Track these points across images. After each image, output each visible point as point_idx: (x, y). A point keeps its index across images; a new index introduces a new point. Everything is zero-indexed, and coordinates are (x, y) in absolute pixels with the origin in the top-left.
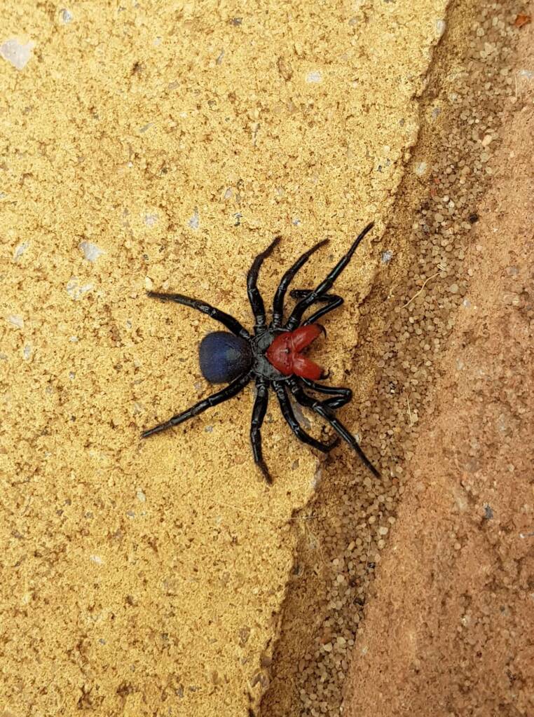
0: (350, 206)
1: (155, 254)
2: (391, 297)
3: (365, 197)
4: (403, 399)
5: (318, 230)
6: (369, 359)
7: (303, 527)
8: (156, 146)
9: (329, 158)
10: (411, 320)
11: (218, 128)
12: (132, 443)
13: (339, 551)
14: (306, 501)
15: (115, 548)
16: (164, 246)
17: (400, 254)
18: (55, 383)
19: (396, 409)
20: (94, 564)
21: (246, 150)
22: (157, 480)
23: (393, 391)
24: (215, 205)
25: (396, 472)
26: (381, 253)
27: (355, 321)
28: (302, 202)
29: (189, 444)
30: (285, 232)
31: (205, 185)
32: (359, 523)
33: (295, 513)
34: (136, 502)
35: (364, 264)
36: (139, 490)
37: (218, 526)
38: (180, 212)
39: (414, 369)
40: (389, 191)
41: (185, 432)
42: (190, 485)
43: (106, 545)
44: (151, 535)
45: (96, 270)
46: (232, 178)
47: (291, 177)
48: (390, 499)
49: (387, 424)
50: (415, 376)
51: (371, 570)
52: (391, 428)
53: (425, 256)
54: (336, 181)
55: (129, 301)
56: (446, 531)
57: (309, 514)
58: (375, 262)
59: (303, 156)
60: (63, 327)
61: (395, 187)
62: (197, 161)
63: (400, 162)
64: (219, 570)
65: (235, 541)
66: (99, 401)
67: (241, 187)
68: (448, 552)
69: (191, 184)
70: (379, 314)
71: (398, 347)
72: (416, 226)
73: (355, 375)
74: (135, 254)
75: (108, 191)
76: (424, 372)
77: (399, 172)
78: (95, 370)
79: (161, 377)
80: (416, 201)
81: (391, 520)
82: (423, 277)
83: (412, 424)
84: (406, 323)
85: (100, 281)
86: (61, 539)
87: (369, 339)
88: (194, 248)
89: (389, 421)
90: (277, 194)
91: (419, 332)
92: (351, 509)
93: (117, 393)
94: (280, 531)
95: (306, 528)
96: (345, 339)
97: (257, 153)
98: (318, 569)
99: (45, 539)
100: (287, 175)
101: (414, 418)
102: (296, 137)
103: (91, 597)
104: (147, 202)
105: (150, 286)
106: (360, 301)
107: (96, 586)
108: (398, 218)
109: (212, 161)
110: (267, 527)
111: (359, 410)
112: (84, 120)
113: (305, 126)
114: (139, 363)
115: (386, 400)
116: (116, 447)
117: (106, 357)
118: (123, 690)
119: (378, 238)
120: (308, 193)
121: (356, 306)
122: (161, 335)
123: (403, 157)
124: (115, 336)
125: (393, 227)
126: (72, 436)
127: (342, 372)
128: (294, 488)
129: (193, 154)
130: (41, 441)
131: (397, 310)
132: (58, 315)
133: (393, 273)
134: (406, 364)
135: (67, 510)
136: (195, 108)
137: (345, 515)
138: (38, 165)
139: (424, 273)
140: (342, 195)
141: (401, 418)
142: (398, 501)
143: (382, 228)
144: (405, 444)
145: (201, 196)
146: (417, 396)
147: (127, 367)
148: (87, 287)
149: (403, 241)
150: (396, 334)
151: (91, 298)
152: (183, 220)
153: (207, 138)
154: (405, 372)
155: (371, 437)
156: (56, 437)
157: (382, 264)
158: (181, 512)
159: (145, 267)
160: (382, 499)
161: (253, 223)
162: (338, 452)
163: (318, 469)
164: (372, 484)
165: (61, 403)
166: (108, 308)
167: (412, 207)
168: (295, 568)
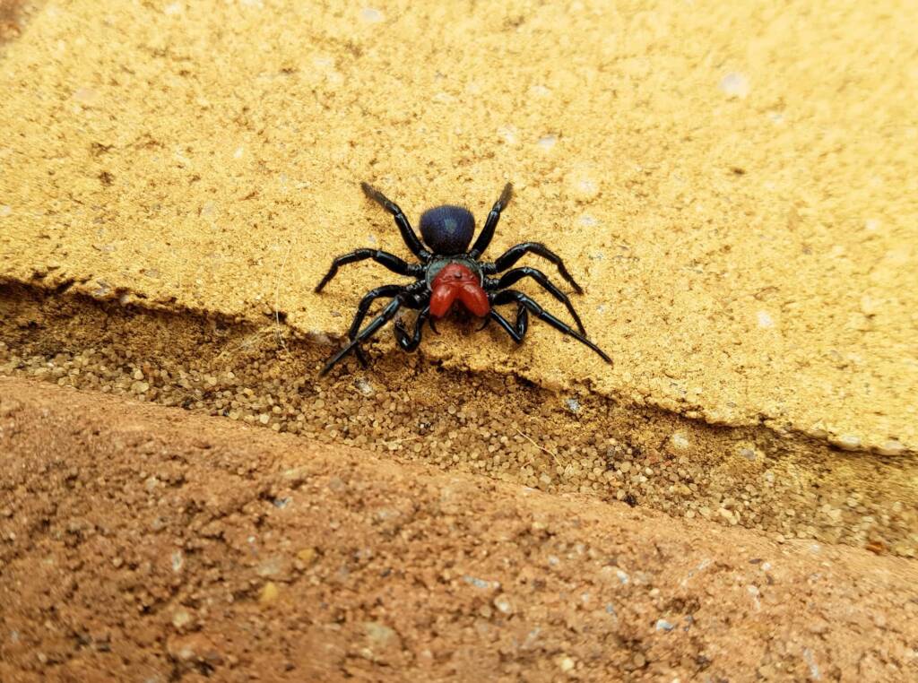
0: (627, 357)
1: (550, 191)
2: (529, 419)
3: (638, 370)
4: (414, 436)
5: (596, 328)
6: (457, 394)
7: (268, 330)
8: (661, 188)
9: (677, 336)
10: (504, 439)
11: (690, 238)
12: (355, 177)
13: (243, 378)
14: (295, 325)
15: (250, 167)
16: (560, 197)
17: (578, 425)
18: (413, 119)
19: (401, 430)
20: (234, 150)
21: (672, 262)
22: (318, 198)
23: (422, 426)
24: (610, 238)
25: (331, 429)
26: (577, 395)
27: (498, 368)
28: (624, 312)
29: (356, 223)
30: (587, 298)
31: (629, 228)
32: (273, 397)
33: (282, 317)
34: (296, 182)
35: (563, 372)
36: (308, 183)
37: (270, 248)
38: (598, 209)
39: (449, 443)
40: (650, 395)
41: (369, 219)
42: (313, 223)
43: (253, 159)
44: (261, 193)
45: (528, 146)
46: (639, 251)
47: (650, 302)
48: (300, 425)
49: (384, 420)
50: (441, 444)
51: (221, 412)
52: (380, 424)
53: (580, 452)
54: (653, 343)
55: (500, 171)
56: (260, 458)
57: (283, 335)
58: (566, 386)
59: (675, 312)
60: (469, 124)
61: (656, 401)
62: (652, 221)
63: (684, 405)
64: (223, 250)
65: (252, 263)
66: (397, 151)
67: (631, 260)
68: (234, 461)
69: (628, 218)
70: (508, 405)
71: (472, 426)
72: (612, 441)
73: (437, 378)
74: (547, 177)
75: (609, 152)
76: (445, 454)
77: (674, 406)
78: (429, 148)
79: (424, 199)
80: (642, 439)
81: (276, 427)
82: (555, 451)
83: (385, 443)
84: (499, 434)
85: (518, 149)
86: (260, 126)
87: (479, 393)
88: (562, 222)
89: (388, 421)
90: (629, 290)
91: (492, 449)
92: (289, 388)
93: (406, 162)
94: (264, 302)
95: (267, 334)
96: (477, 356)
97: (671, 272)
98: (225, 355)
99: (261, 114)
100: (652, 299)
101: (392, 446)
102: (694, 304)
103: (201, 149)
104: (603, 183)
105: (516, 187)
106: (521, 373)
107: (213, 153)
108: (620, 414)
109: (655, 234)
110: (268, 291)
111: (399, 389)
112: (676, 133)
113: (708, 313)
114: (438, 180)
115: (412, 418)
116: (351, 165)
117: (444, 156)
118: (105, 178)
119: (595, 386)
120: (635, 317)
121: (515, 369)
122: (468, 197)
123: (692, 409)
124: (463, 162)
125: (608, 410)
126: (360, 133)
127: (440, 354)
128: (309, 313)
129: (659, 219)
130: (356, 110)
131: (515, 425)
132: (481, 119)
133: (556, 416)
134: (453, 435)
135: (289, 130)
136: (707, 219)
137: (282, 381)
138: (625, 101)
139: (560, 452)
140: (638, 349)
141: (391, 434)
142: (297, 433)
143: (606, 390)
144: (362, 438)
145: (615, 226)
146: (417, 448)
147: (433, 171)
148: (511, 139)
149: (593, 426)
150: (487, 424)
151: (500, 142)
152: (588, 213)
153: (677, 230)
154: (444, 434)
155: (369, 404)
156: (360, 120)
157: (565, 400)
158: (285, 218)
159: (536, 184)
160: (301, 418)
161: (594, 271)
162: (351, 367)
163: (331, 336)
164: (317, 408)
165: (394, 123)
166: (491, 156)
167: (634, 434)
168: (223, 321)
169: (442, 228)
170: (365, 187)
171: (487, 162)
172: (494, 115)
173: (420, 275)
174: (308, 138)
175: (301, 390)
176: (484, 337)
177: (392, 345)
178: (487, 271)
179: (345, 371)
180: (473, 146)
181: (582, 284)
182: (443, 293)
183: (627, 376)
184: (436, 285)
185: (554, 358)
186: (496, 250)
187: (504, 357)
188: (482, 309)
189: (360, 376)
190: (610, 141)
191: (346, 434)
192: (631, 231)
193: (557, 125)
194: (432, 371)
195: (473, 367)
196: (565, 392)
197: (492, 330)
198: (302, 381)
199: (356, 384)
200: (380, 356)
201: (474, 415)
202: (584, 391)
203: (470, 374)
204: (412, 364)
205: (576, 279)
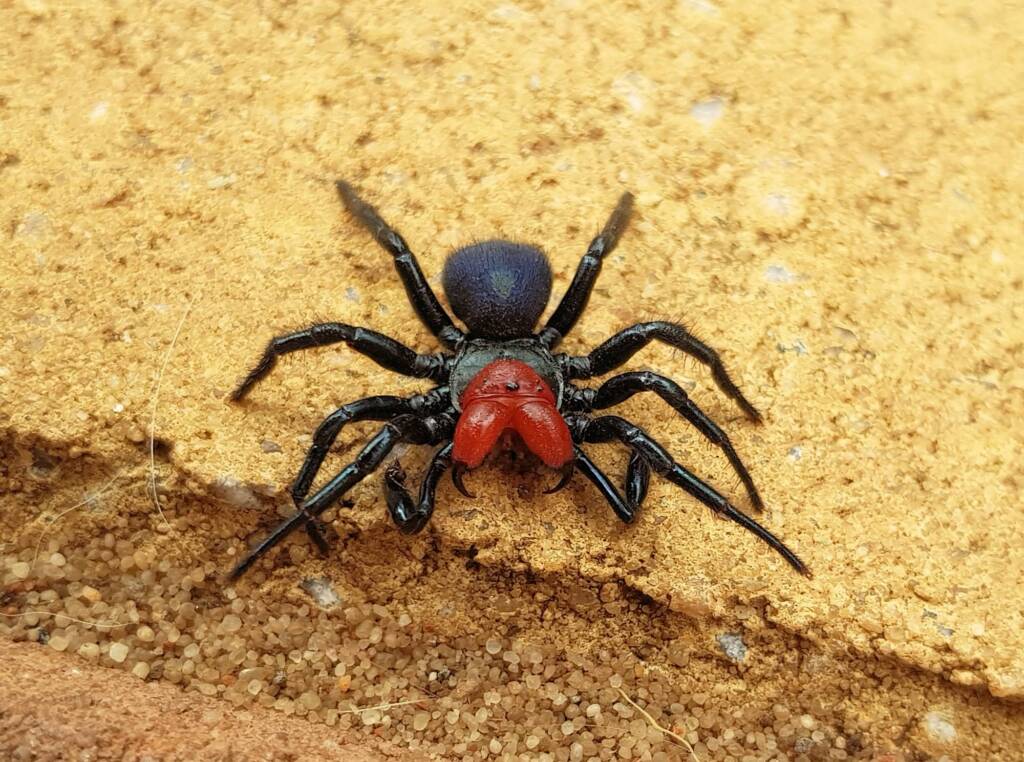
0: (841, 555)
1: (708, 210)
2: (645, 669)
3: (862, 584)
4: (415, 698)
5: (782, 493)
6: (504, 615)
7: (135, 473)
8: (926, 212)
9: (941, 516)
10: (593, 710)
11: (978, 317)
12: (327, 168)
13: (81, 567)
14: (188, 466)
15: (119, 139)
16: (726, 224)
17: (740, 685)
18: (447, 55)
19: (389, 685)
20: (91, 105)
21: (938, 364)
22: (250, 209)
23: (433, 676)
24: (820, 310)
25: (250, 678)
26: (740, 628)
27: (586, 567)
28: (839, 463)
29: (323, 261)
30: (771, 433)
31: (857, 292)
32: (139, 607)
33: (163, 449)
34: (209, 173)
35: (714, 582)
36: (233, 178)
37: (148, 308)
38: (799, 252)
39: (483, 715)
40: (882, 635)
41: (348, 255)
42: (237, 260)
43: (126, 124)
44: (139, 196)
45: (670, 118)
46: (876, 338)
47: (891, 444)
48: (187, 667)
49: (358, 662)
50: (468, 717)
51: (33, 633)
52: (349, 670)
53: (742, 742)
54: (893, 529)
55: (611, 167)
56: (98, 743)
57: (164, 485)
58: (719, 609)
59: (939, 467)
60: (557, 66)
61: (893, 647)
62: (903, 280)
63: (949, 658)
64: (55, 308)
65: (111, 336)
66: (412, 119)
67: (859, 356)
68: (46, 747)
69: (857, 270)
70: (605, 641)
71: (532, 682)
72: (807, 721)
73: (466, 582)
74: (705, 181)
75: (828, 138)
76: (475, 736)
77: (928, 658)
78: (475, 114)
79: (460, 217)
80: (865, 719)
81: (141, 669)
82: (694, 737)
83: (356, 711)
84: (585, 698)
85: (651, 123)
86: (144, 58)
87: (548, 614)
88: (729, 275)
89: (366, 664)
90: (852, 417)
91: (568, 729)
92: (172, 589)
93: (427, 141)
94: (128, 417)
95: (133, 480)
96: (545, 544)
97: (936, 384)
98: (47, 519)
99: (148, 34)
100: (895, 437)
101: (370, 717)
102: (978, 453)
103: (25, 101)
104: (812, 198)
105: (642, 201)
106: (631, 580)
107: (47, 110)
108: (823, 668)
109: (908, 306)
110: (138, 394)
111: (390, 600)
112: (960, 102)
113: (1004, 472)
114: (489, 182)
115: (412, 660)
116: (322, 144)
117: (502, 131)
119: (775, 612)
120: (861, 474)
121: (619, 570)
122: (546, 217)
123: (963, 666)
124: (541, 145)
125: (801, 660)
126: (343, 79)
127: (472, 537)
128: (218, 445)
129: (918, 275)
130: (336, 31)
131: (616, 682)
132: (580, 58)
133: (698, 667)
134: (492, 698)
135: (202, 68)
136: (1012, 278)
137: (159, 576)
138: (866, 33)
139: (702, 740)
140: (864, 538)
141: (370, 692)
142: (182, 684)
143: (798, 621)
144: (309, 699)
145: (832, 287)
146: (420, 722)
147: (480, 161)
148: (638, 103)
149: (770, 690)
150: (561, 677)
151: (616, 108)
152: (781, 256)
153: (953, 299)
154: (474, 698)
155: (330, 628)
156: (343, 55)
157: (717, 636)
158: (183, 248)
159: (682, 195)
160: (191, 652)
161: (785, 375)
162: (298, 552)
163: (258, 492)
164: (225, 632)
165: (410, 62)
166: (597, 135)
167: (851, 708)
168: (44, 453)
169: (487, 288)
170: (345, 191)
171: (588, 147)
172: (607, 53)
173: (441, 376)
174: (238, 86)
175: (195, 593)
176: (561, 503)
177: (379, 513)
178: (571, 373)
179: (285, 560)
180: (563, 115)
181: (759, 403)
182: (481, 418)
183: (839, 595)
184: (468, 401)
185: (696, 553)
186: (596, 327)
187: (599, 546)
188: (557, 451)
189: (314, 571)
190: (831, 114)
191: (279, 690)
192: (863, 298)
193: (729, 78)
194: (457, 566)
195: (538, 564)
196: (718, 621)
197: (579, 490)
198: (198, 576)
199: (306, 586)
200: (355, 535)
201: (536, 659)
202: (754, 621)
203: (532, 577)
204: (418, 552)
205: (749, 394)
